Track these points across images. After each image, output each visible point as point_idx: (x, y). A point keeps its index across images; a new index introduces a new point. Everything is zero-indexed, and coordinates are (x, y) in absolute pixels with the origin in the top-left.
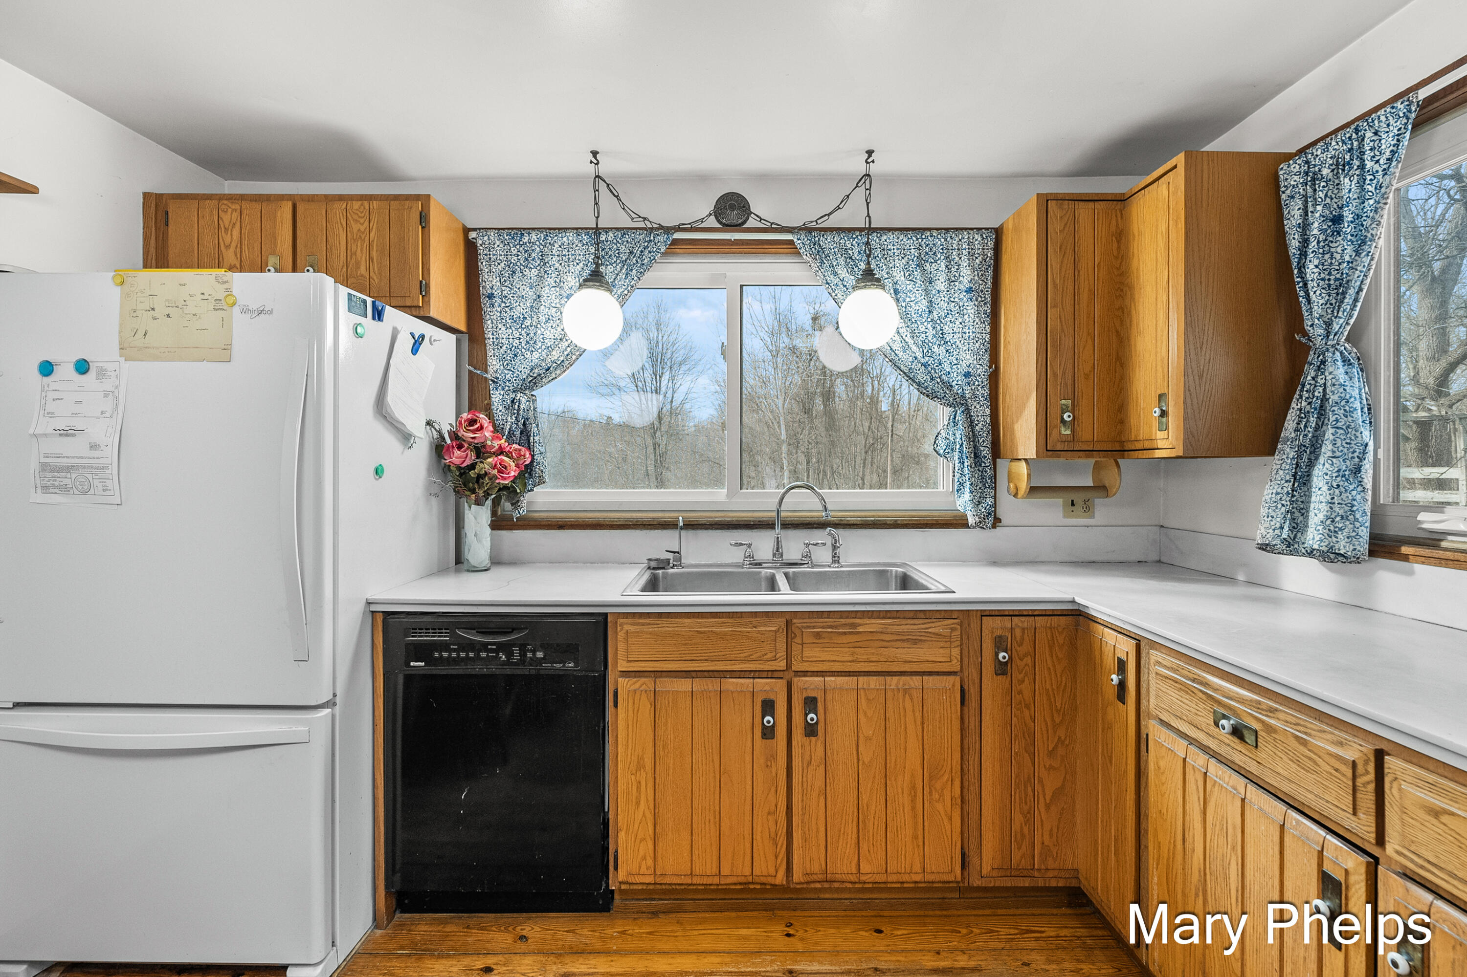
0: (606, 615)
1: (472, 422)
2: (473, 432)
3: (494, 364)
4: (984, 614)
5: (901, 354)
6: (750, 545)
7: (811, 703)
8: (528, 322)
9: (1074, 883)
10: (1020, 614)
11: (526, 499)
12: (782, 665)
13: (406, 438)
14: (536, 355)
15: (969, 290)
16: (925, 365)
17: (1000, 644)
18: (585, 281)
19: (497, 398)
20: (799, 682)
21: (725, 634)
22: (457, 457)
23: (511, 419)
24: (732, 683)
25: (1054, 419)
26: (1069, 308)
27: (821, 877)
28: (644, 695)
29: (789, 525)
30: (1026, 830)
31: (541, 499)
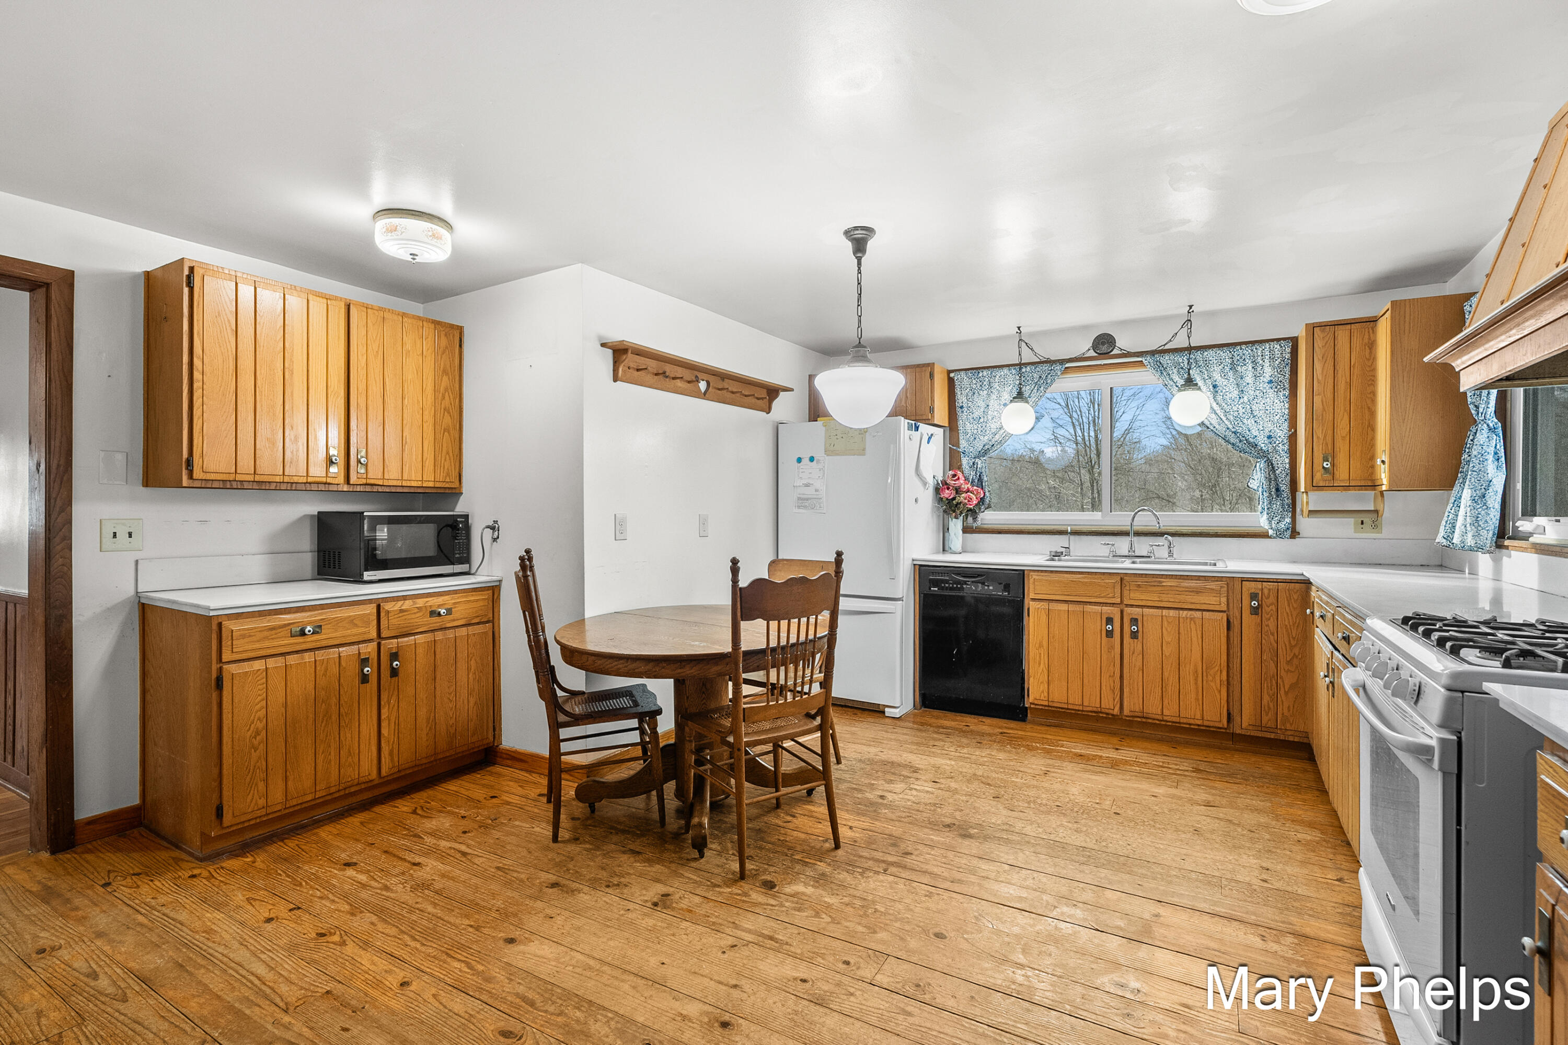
0: (1023, 571)
1: (954, 476)
2: (955, 481)
3: (963, 444)
4: (1243, 580)
5: (1217, 427)
6: (1113, 545)
7: (1134, 621)
8: (982, 420)
9: (1305, 741)
10: (1268, 581)
11: (981, 516)
12: (1118, 601)
13: (925, 484)
14: (986, 438)
15: (1270, 382)
16: (1235, 433)
17: (1254, 596)
18: (1014, 398)
19: (965, 461)
20: (1128, 610)
21: (1086, 583)
22: (947, 494)
23: (973, 473)
24: (1089, 608)
25: (1317, 467)
27: (1140, 714)
28: (1043, 612)
29: (1138, 534)
30: (1271, 705)
31: (988, 517)
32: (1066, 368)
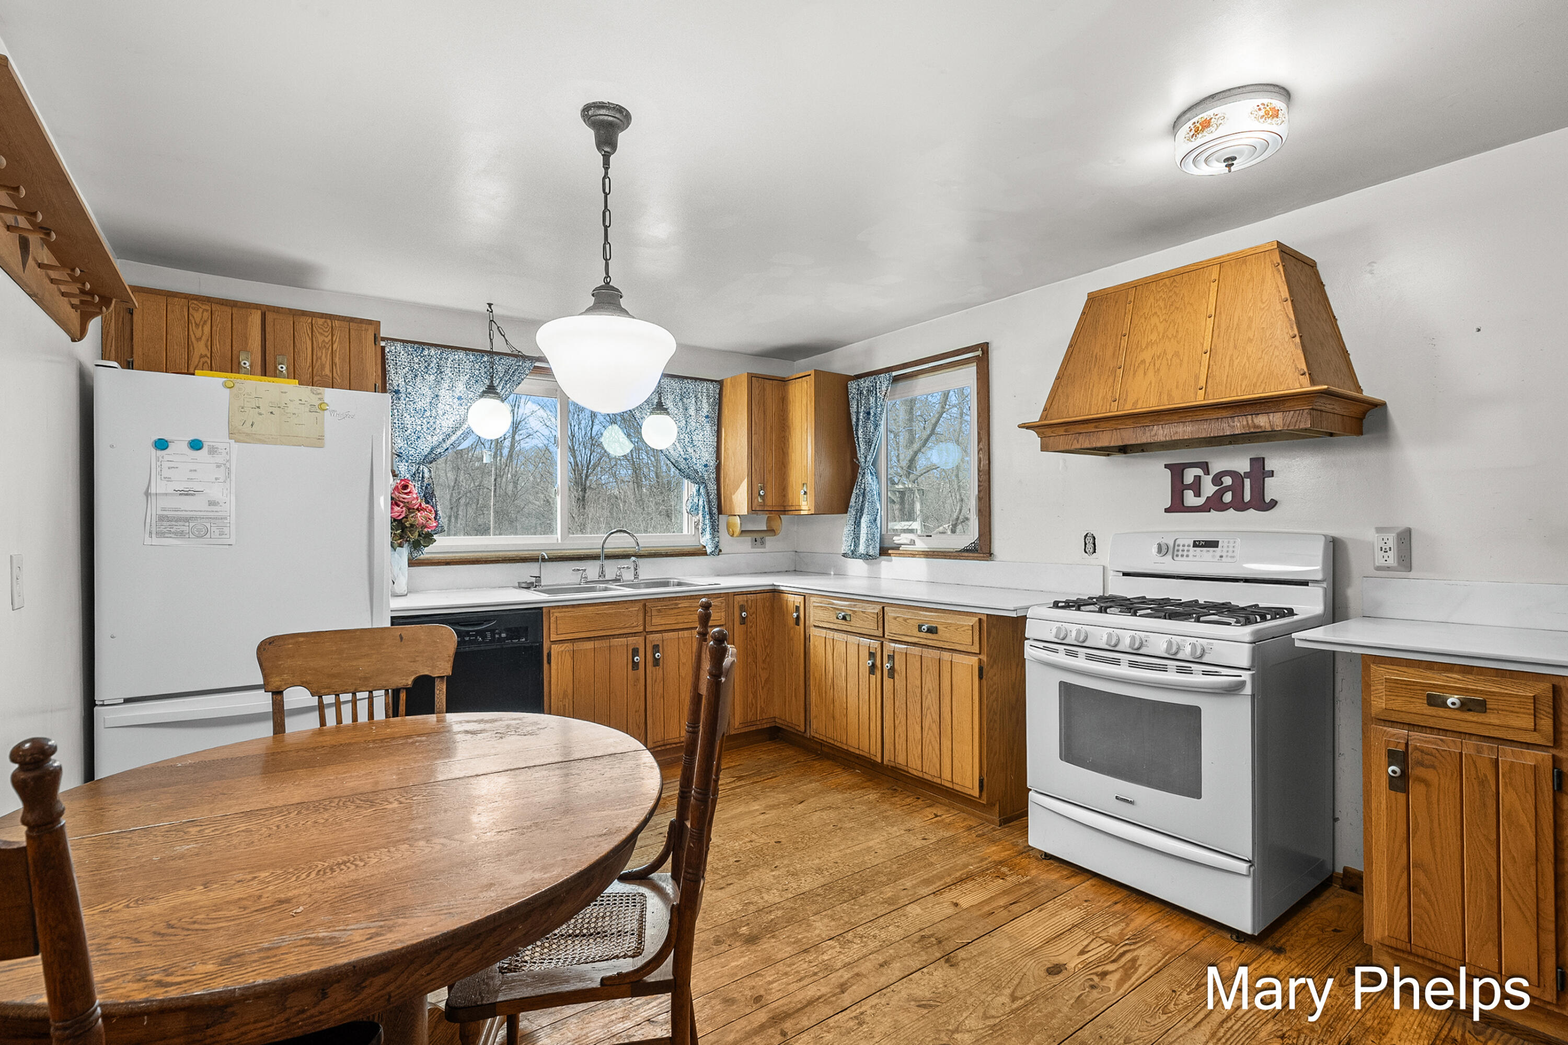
0: (541, 608)
1: (404, 488)
2: (406, 494)
3: (399, 443)
4: (735, 594)
5: (672, 452)
6: (585, 570)
7: (656, 648)
8: (428, 414)
9: (773, 724)
10: (750, 593)
12: (641, 628)
14: (435, 438)
15: (707, 417)
16: (685, 459)
17: (742, 608)
18: (484, 392)
19: (403, 468)
20: (650, 637)
21: (611, 614)
22: (399, 511)
23: (418, 484)
24: (615, 642)
25: (755, 494)
26: (762, 435)
27: (661, 743)
28: (567, 654)
29: (609, 557)
30: (754, 702)
31: (442, 544)
32: (535, 367)
